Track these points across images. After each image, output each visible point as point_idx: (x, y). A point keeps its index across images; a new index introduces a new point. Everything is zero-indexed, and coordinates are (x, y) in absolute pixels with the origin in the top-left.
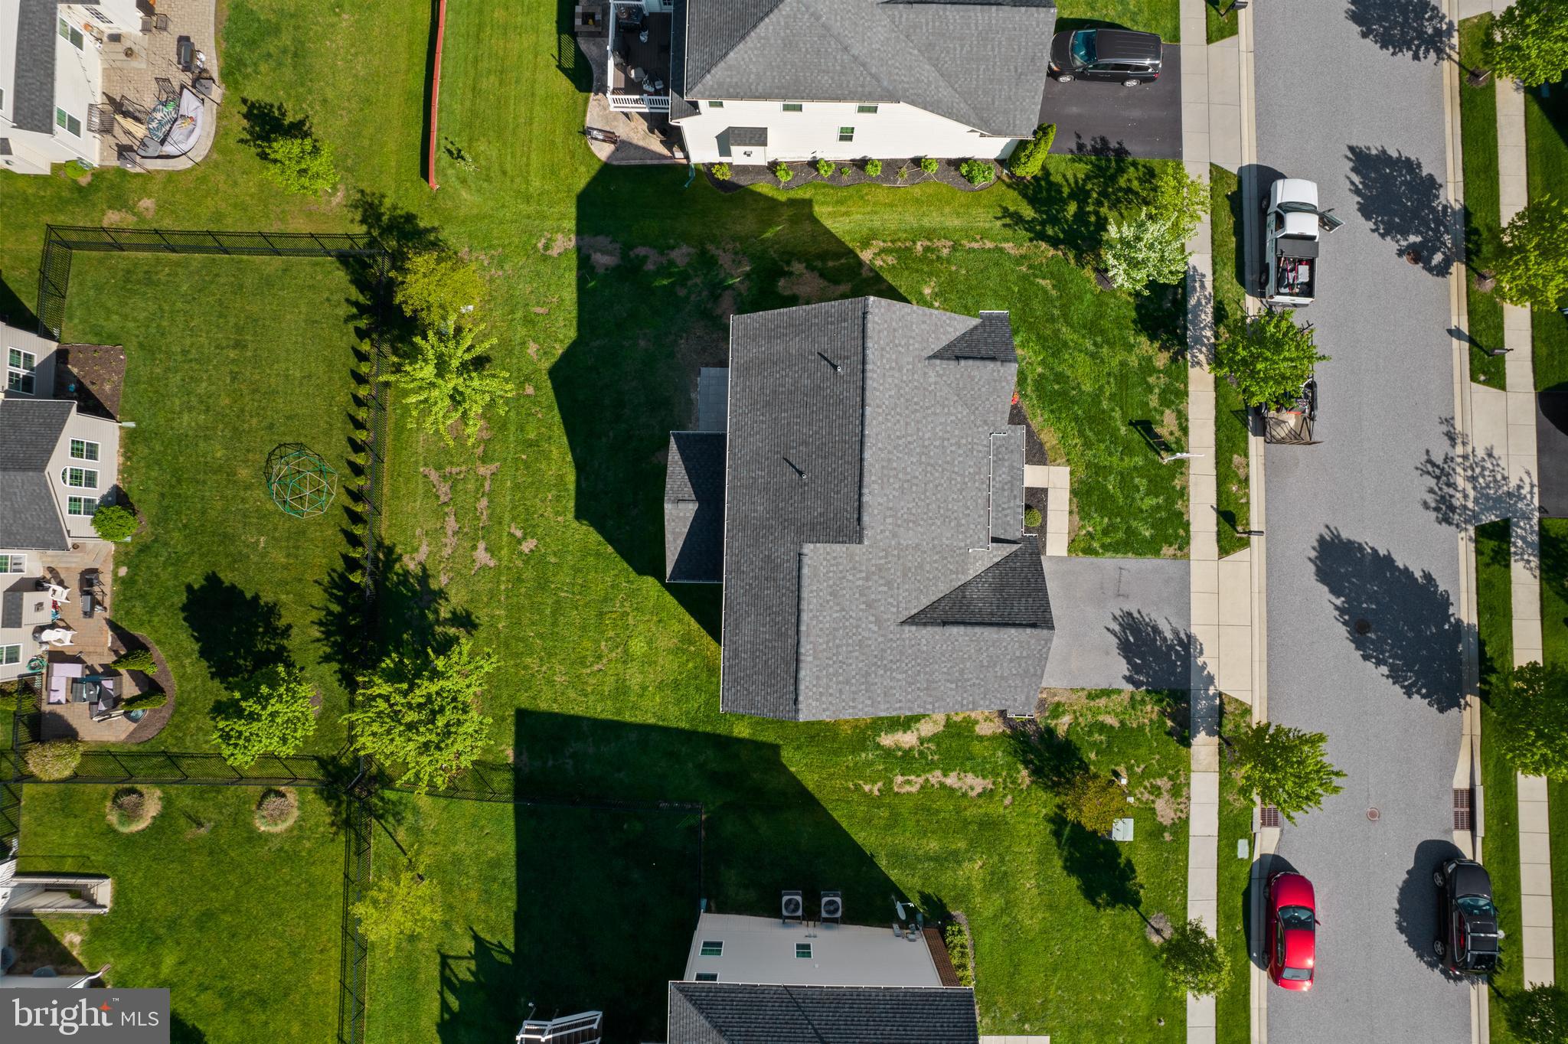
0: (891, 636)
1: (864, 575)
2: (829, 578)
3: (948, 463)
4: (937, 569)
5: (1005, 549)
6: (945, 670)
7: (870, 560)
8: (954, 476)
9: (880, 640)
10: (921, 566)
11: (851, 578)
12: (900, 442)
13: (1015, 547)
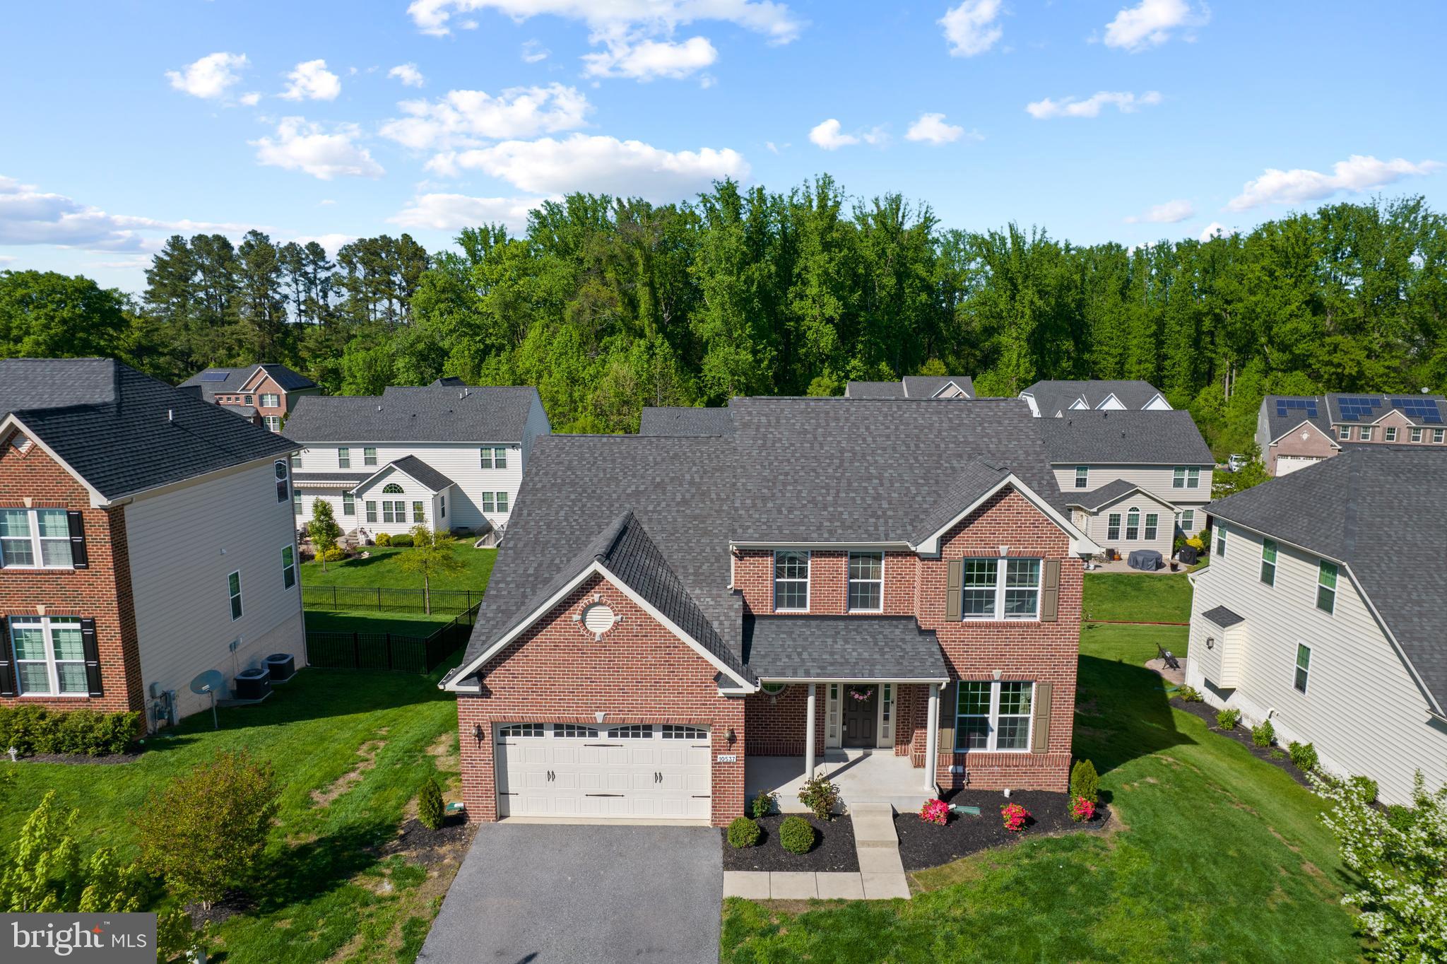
0: (617, 505)
1: (697, 480)
2: (694, 453)
3: (849, 484)
4: (703, 551)
5: (734, 637)
6: (557, 561)
7: (716, 484)
8: (833, 492)
9: (614, 496)
10: (706, 533)
11: (694, 469)
12: (862, 430)
13: (737, 653)
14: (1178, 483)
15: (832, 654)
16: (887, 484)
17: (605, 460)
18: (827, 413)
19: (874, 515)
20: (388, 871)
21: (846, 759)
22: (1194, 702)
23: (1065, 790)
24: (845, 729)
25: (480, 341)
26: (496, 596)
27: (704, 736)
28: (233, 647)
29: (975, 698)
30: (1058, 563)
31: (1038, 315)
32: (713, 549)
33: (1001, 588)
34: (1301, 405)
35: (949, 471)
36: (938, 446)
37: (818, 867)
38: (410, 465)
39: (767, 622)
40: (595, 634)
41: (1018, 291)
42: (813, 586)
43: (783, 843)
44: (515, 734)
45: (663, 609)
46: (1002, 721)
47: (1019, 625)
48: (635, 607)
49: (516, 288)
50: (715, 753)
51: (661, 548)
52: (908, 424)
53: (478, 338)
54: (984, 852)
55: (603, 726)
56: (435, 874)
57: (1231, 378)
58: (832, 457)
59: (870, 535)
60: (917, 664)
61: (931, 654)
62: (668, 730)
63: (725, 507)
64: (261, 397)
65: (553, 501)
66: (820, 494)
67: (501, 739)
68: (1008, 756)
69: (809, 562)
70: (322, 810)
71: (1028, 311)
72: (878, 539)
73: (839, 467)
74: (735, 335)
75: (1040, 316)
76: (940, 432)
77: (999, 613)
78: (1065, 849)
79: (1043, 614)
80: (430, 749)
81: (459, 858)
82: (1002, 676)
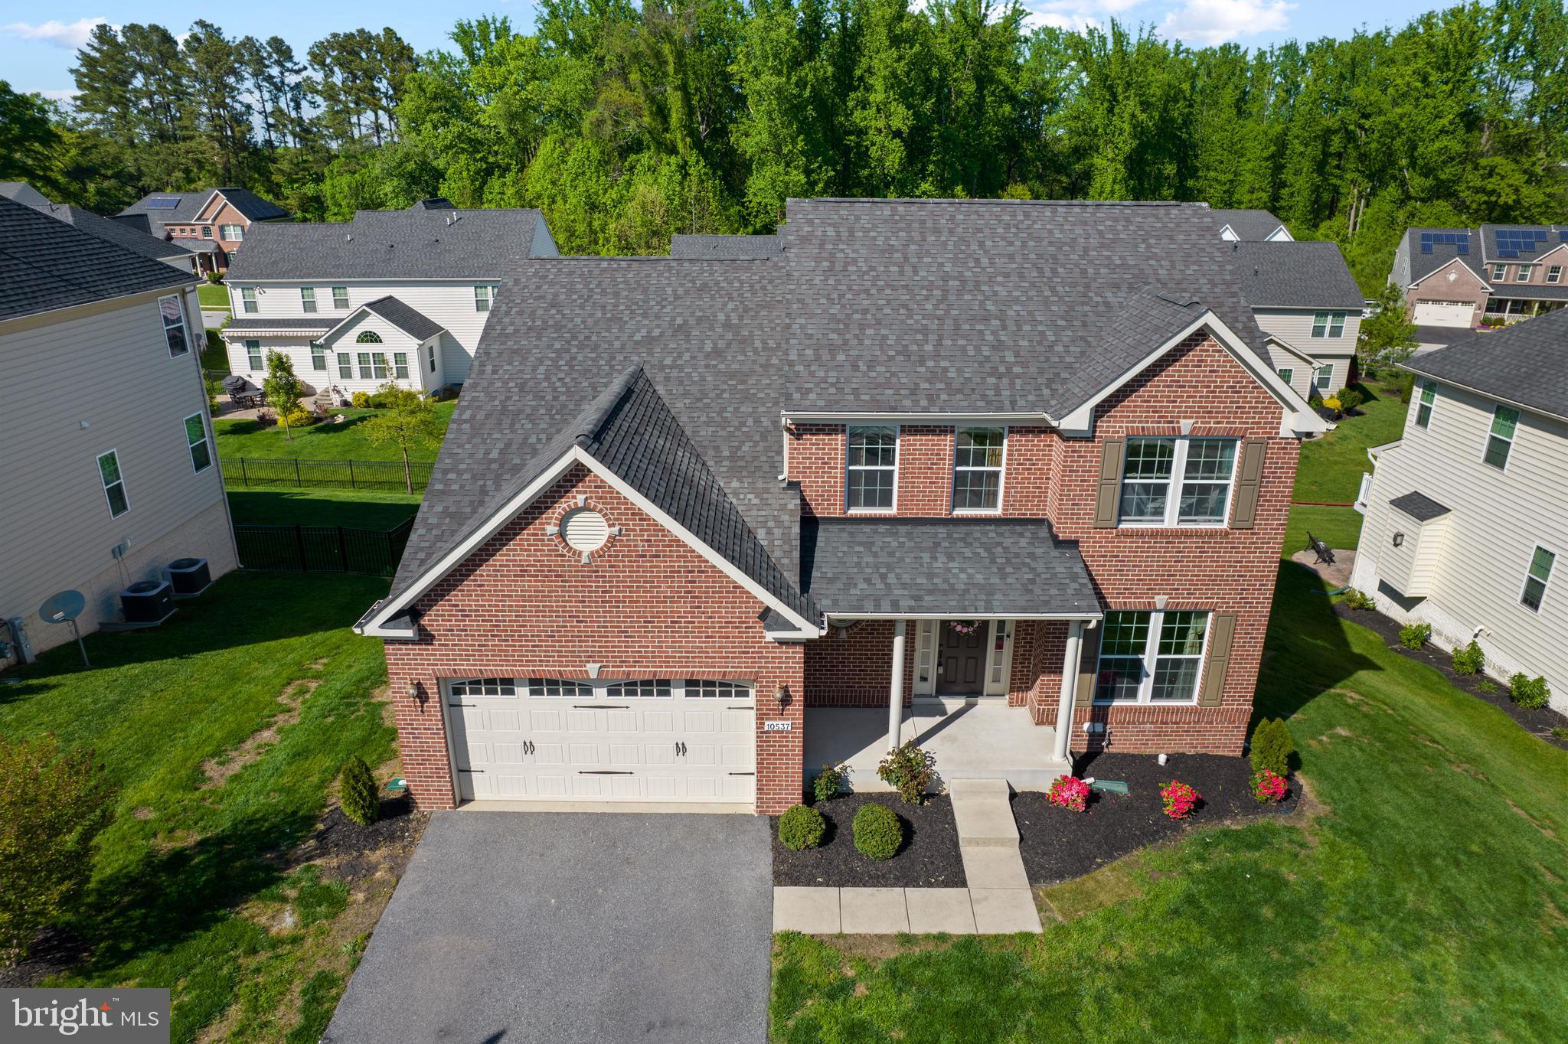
0: (620, 357)
1: (735, 321)
2: (730, 283)
3: (957, 326)
4: (743, 424)
5: (787, 554)
6: (533, 440)
7: (761, 327)
8: (933, 338)
9: (617, 344)
10: (748, 398)
11: (731, 305)
12: (974, 247)
13: (792, 577)
14: (1318, 332)
15: (930, 576)
16: (1011, 326)
17: (604, 292)
18: (923, 222)
19: (994, 372)
20: (292, 893)
21: (943, 712)
22: (1364, 610)
23: (1238, 753)
24: (941, 671)
25: (481, 159)
26: (443, 492)
27: (746, 694)
28: (118, 551)
29: (1126, 633)
30: (1262, 446)
31: (1139, 130)
32: (757, 421)
33: (1176, 481)
34: (1450, 239)
35: (1101, 308)
36: (1084, 272)
37: (907, 879)
38: (389, 309)
39: (835, 528)
40: (580, 553)
41: (1117, 102)
42: (902, 476)
43: (858, 845)
44: (474, 692)
45: (681, 518)
46: (1161, 664)
47: (1198, 534)
48: (639, 514)
49: (523, 94)
50: (761, 719)
51: (683, 419)
52: (1039, 239)
53: (478, 156)
54: (1138, 853)
55: (599, 682)
56: (361, 897)
57: (1357, 209)
58: (931, 286)
59: (989, 403)
60: (1054, 591)
61: (1074, 577)
62: (693, 686)
63: (775, 361)
64: (222, 228)
65: (529, 352)
66: (915, 342)
67: (454, 699)
68: (1166, 710)
69: (898, 442)
70: (212, 792)
71: (1127, 127)
72: (1001, 409)
73: (941, 301)
74: (785, 151)
75: (1142, 133)
76: (1086, 250)
77: (1171, 519)
78: (1249, 847)
79: (1233, 517)
80: (376, 692)
81: (397, 870)
82: (1168, 604)
